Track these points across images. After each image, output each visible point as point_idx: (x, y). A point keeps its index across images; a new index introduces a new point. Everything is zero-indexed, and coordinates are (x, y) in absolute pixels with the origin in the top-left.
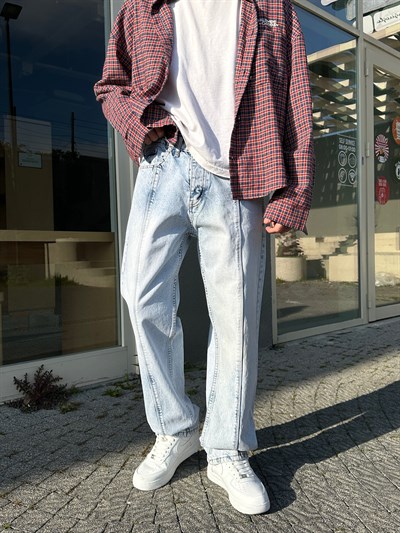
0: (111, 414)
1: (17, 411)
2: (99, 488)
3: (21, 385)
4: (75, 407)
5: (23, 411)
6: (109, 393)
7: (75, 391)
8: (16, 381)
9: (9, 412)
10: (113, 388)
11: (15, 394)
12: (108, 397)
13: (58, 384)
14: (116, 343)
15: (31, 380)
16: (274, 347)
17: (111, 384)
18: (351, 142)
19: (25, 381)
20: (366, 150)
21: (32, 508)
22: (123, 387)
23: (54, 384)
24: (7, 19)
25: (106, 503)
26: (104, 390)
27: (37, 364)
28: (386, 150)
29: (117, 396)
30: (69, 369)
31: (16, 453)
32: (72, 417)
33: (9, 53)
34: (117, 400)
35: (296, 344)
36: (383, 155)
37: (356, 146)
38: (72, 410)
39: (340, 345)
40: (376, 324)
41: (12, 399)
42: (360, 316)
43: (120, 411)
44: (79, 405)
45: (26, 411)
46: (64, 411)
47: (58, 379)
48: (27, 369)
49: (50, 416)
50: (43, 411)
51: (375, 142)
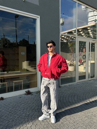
3: (26, 92)
4: (32, 95)
6: (36, 93)
7: (32, 93)
8: (26, 91)
9: (25, 95)
11: (25, 93)
13: (30, 92)
14: (37, 87)
15: (27, 91)
16: (60, 87)
22: (38, 92)
27: (28, 89)
30: (32, 90)
32: (32, 96)
34: (37, 94)
35: (63, 86)
39: (70, 87)
42: (75, 82)
43: (38, 95)
45: (27, 95)
49: (30, 96)
51: (79, 53)
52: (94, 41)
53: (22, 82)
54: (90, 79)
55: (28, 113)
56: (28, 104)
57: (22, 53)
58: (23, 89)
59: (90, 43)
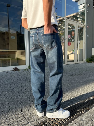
3: (14, 68)
7: (20, 70)
11: (13, 70)
13: (18, 69)
15: (15, 68)
22: (26, 70)
24: (8, 7)
26: (24, 70)
27: (16, 66)
28: (70, 37)
30: (19, 67)
33: (8, 16)
37: (64, 37)
48: (14, 67)
50: (16, 71)
51: (68, 36)
52: (83, 26)
53: (10, 60)
54: (78, 62)
55: (12, 82)
56: (14, 76)
57: (12, 37)
58: (11, 66)
59: (78, 27)
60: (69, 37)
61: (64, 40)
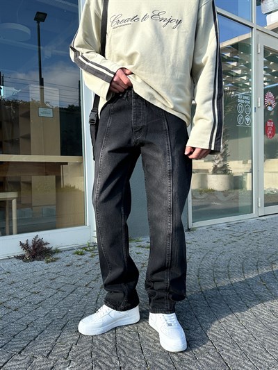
0: (75, 264)
1: (21, 261)
2: (56, 302)
3: (24, 246)
4: (55, 260)
5: (24, 261)
6: (77, 253)
7: (57, 251)
8: (21, 244)
9: (16, 261)
10: (80, 250)
11: (21, 252)
12: (76, 255)
13: (47, 246)
14: (84, 224)
15: (30, 244)
16: (189, 230)
17: (80, 248)
18: (246, 98)
19: (27, 244)
20: (258, 102)
21: (15, 310)
22: (86, 250)
23: (44, 246)
24: (38, 22)
25: (57, 310)
26: (75, 251)
27: (35, 234)
28: (273, 102)
29: (81, 255)
31: (14, 283)
32: (51, 265)
33: (39, 45)
34: (80, 257)
35: (205, 228)
36: (271, 106)
37: (250, 100)
38: (52, 261)
39: (233, 229)
40: (263, 218)
41: (19, 254)
42: (252, 212)
43: (80, 263)
44: (57, 259)
45: (27, 261)
46: (48, 262)
47: (47, 244)
48: (29, 237)
49: (39, 265)
50: (36, 262)
51: (265, 97)
53: (14, 202)
58: (19, 232)
60: (268, 101)
61: (250, 115)
